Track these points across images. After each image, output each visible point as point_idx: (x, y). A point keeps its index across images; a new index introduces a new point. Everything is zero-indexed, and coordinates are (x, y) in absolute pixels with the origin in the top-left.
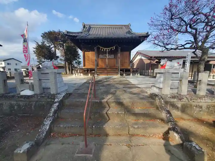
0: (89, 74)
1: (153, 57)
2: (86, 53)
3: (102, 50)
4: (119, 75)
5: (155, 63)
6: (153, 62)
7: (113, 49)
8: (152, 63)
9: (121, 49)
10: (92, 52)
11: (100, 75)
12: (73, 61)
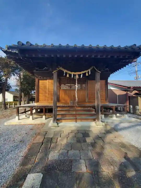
0: (44, 117)
1: (132, 88)
2: (40, 81)
3: (68, 76)
4: (100, 121)
5: (134, 96)
6: (130, 93)
7: (87, 75)
8: (129, 95)
9: (101, 74)
10: (50, 81)
11: (63, 121)
12: (31, 92)
